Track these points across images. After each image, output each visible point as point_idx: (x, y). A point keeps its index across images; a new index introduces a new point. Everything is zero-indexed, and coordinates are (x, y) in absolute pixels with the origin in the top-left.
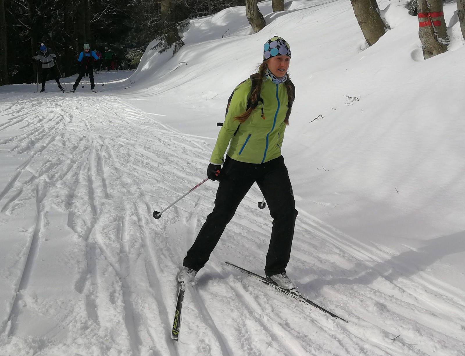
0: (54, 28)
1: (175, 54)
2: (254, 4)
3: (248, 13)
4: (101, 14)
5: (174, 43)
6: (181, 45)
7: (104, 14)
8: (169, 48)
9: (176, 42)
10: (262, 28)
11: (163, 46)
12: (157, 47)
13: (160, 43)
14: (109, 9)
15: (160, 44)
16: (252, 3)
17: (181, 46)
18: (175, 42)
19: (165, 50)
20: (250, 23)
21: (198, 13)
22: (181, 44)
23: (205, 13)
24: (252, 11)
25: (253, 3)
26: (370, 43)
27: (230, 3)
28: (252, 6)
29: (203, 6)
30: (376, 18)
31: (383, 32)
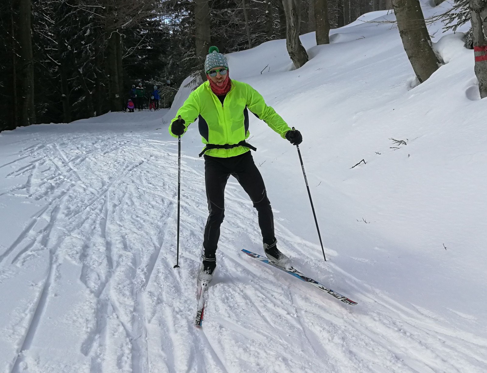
0: (85, 64)
2: (296, 37)
3: (289, 47)
10: (304, 64)
12: (190, 85)
14: (142, 42)
15: (194, 81)
20: (291, 58)
24: (294, 45)
26: (421, 80)
28: (293, 39)
30: (428, 52)
31: (437, 68)
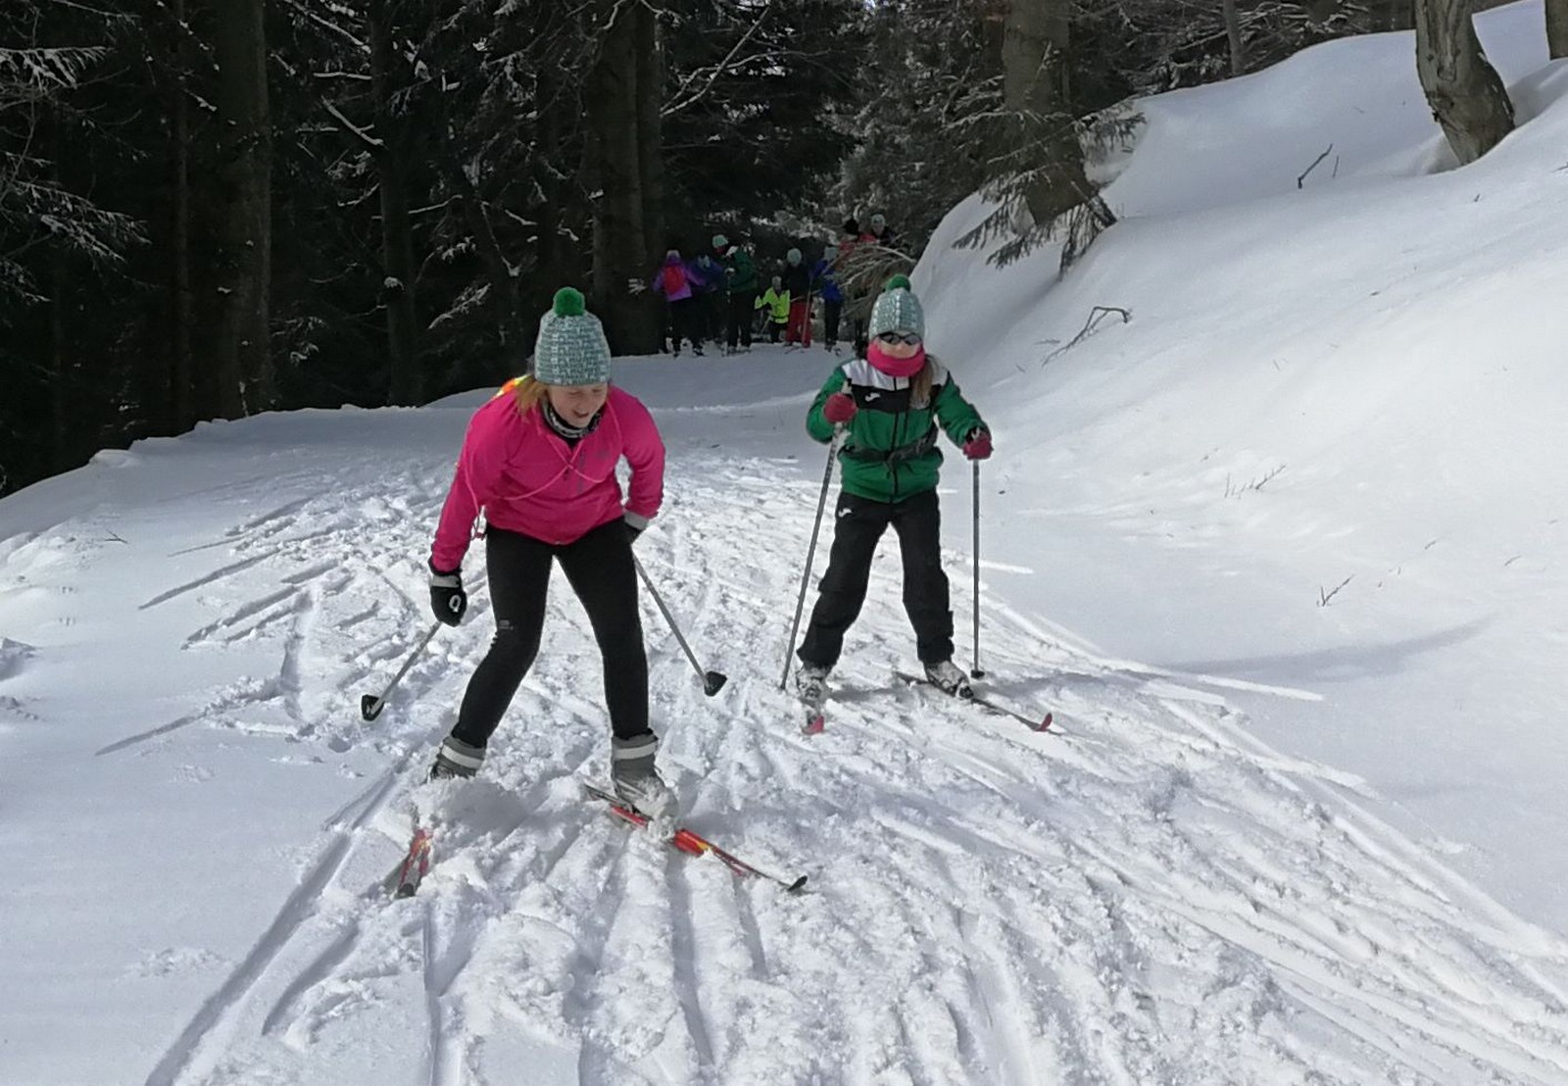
0: (491, 142)
1: (1070, 269)
2: (1458, 21)
3: (1425, 64)
4: (712, 76)
5: (1066, 211)
6: (1099, 224)
7: (725, 75)
8: (1043, 239)
9: (1077, 208)
10: (1495, 141)
11: (1015, 231)
12: (982, 236)
13: (997, 213)
14: (750, 47)
15: (1001, 219)
16: (1446, 18)
17: (1098, 231)
18: (1073, 208)
19: (1023, 249)
20: (1436, 116)
21: (1173, 65)
22: (1100, 219)
23: (1209, 70)
24: (1450, 58)
25: (1451, 19)
27: (1333, 17)
28: (1446, 30)
29: (1203, 31)
